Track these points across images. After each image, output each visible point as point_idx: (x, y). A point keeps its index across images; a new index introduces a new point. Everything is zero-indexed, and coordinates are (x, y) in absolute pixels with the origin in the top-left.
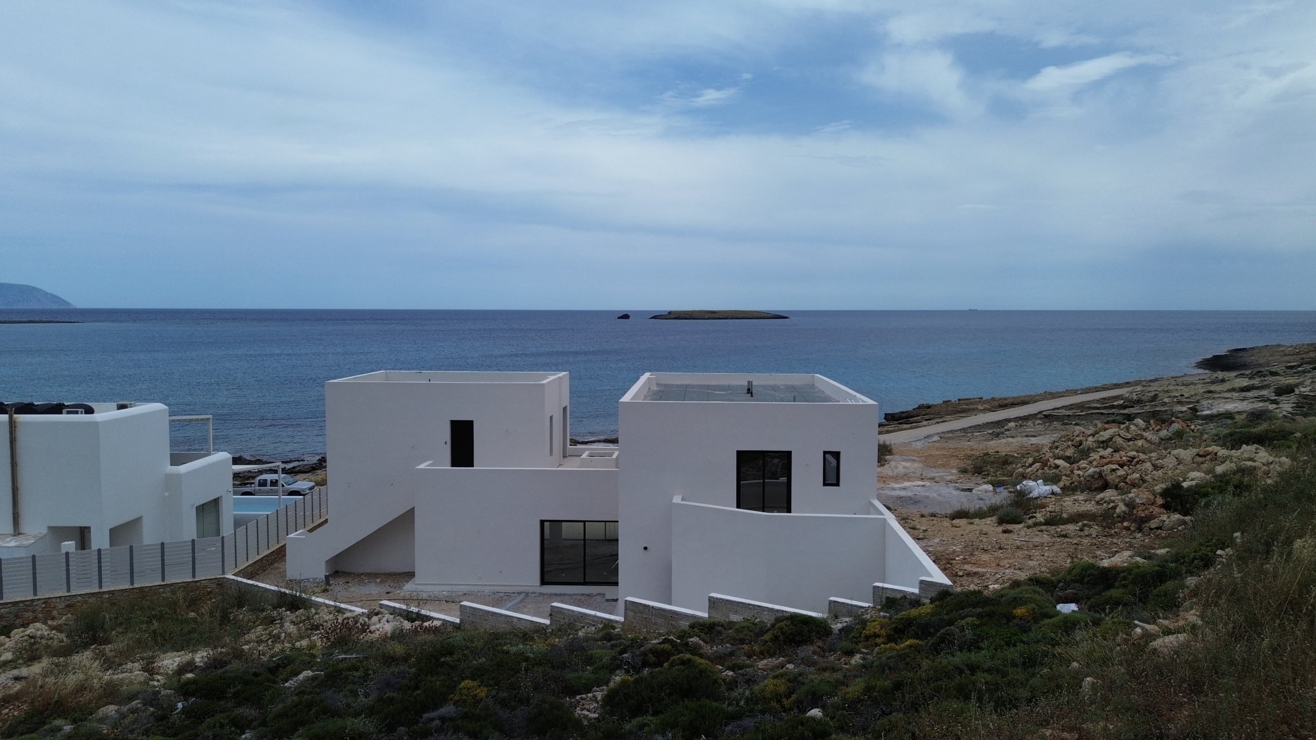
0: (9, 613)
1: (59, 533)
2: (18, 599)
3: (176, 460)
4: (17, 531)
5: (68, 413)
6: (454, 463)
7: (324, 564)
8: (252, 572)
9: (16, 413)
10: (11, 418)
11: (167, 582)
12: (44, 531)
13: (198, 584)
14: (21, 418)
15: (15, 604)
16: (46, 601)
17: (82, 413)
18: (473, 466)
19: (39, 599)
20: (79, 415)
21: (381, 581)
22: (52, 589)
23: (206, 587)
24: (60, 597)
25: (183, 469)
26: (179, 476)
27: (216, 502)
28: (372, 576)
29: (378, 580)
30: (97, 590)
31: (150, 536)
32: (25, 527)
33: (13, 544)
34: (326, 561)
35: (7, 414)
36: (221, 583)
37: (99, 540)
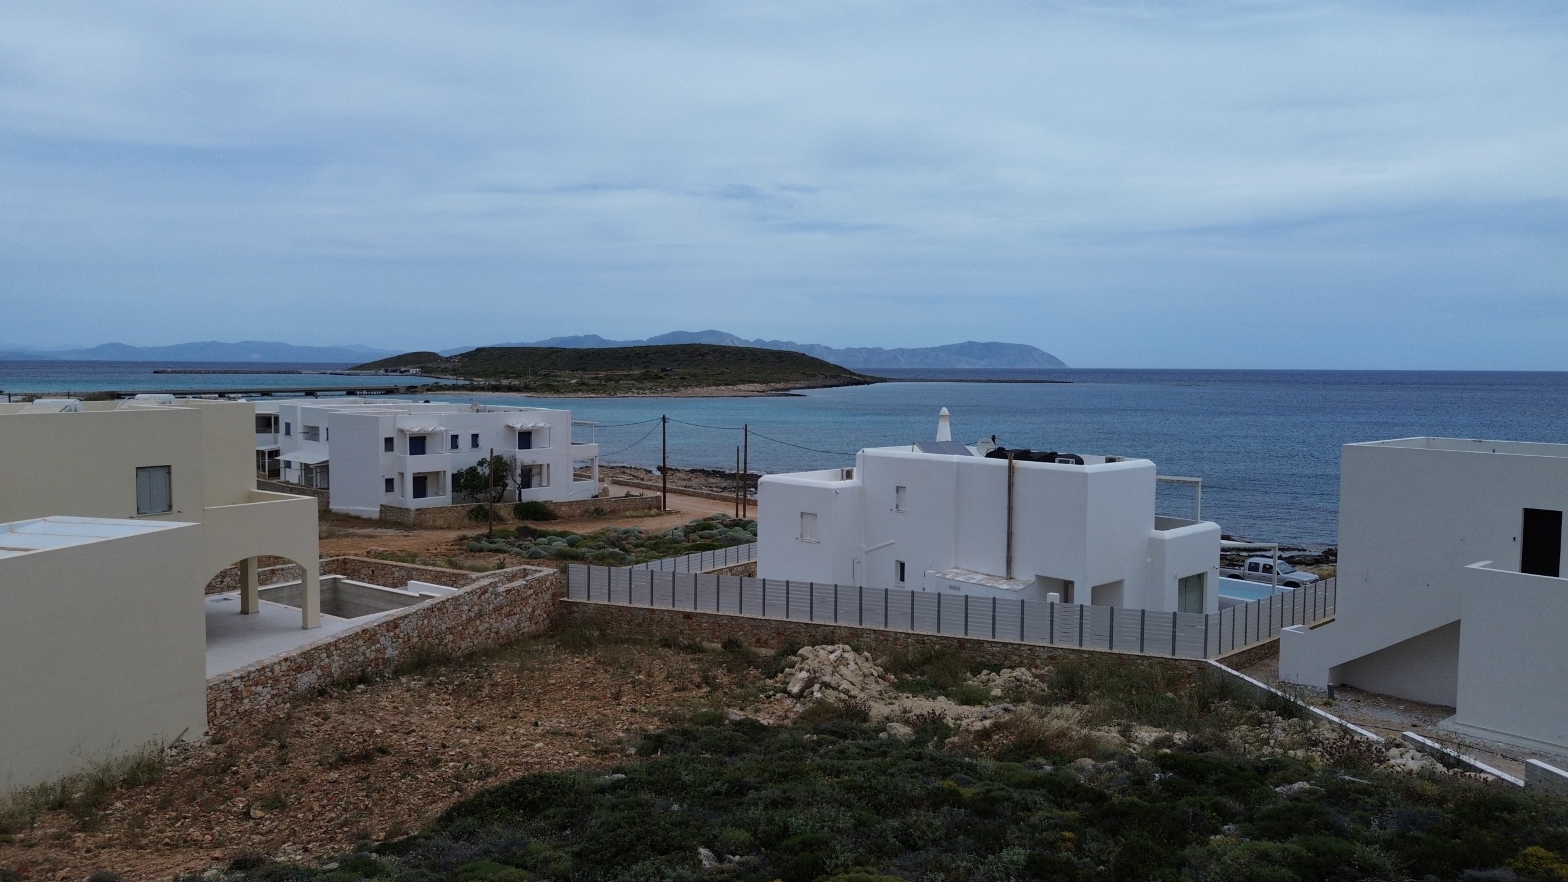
0: (1000, 652)
1: (1046, 583)
2: (1008, 641)
3: (1162, 524)
4: (1009, 577)
5: (1061, 462)
6: (1528, 566)
7: (1327, 672)
8: (1238, 661)
10: (1010, 462)
11: (1146, 653)
12: (1033, 579)
13: (1177, 663)
14: (1020, 464)
15: (1005, 644)
16: (1032, 648)
17: (1072, 463)
18: (1558, 576)
19: (1025, 645)
20: (1070, 465)
21: (1405, 709)
22: (1037, 639)
23: (1186, 668)
24: (1044, 647)
25: (1168, 534)
26: (1163, 542)
27: (1200, 577)
28: (1393, 701)
29: (1402, 707)
30: (1077, 647)
31: (1130, 600)
32: (1017, 572)
33: (1005, 587)
34: (1331, 669)
36: (1202, 667)
37: (1082, 596)
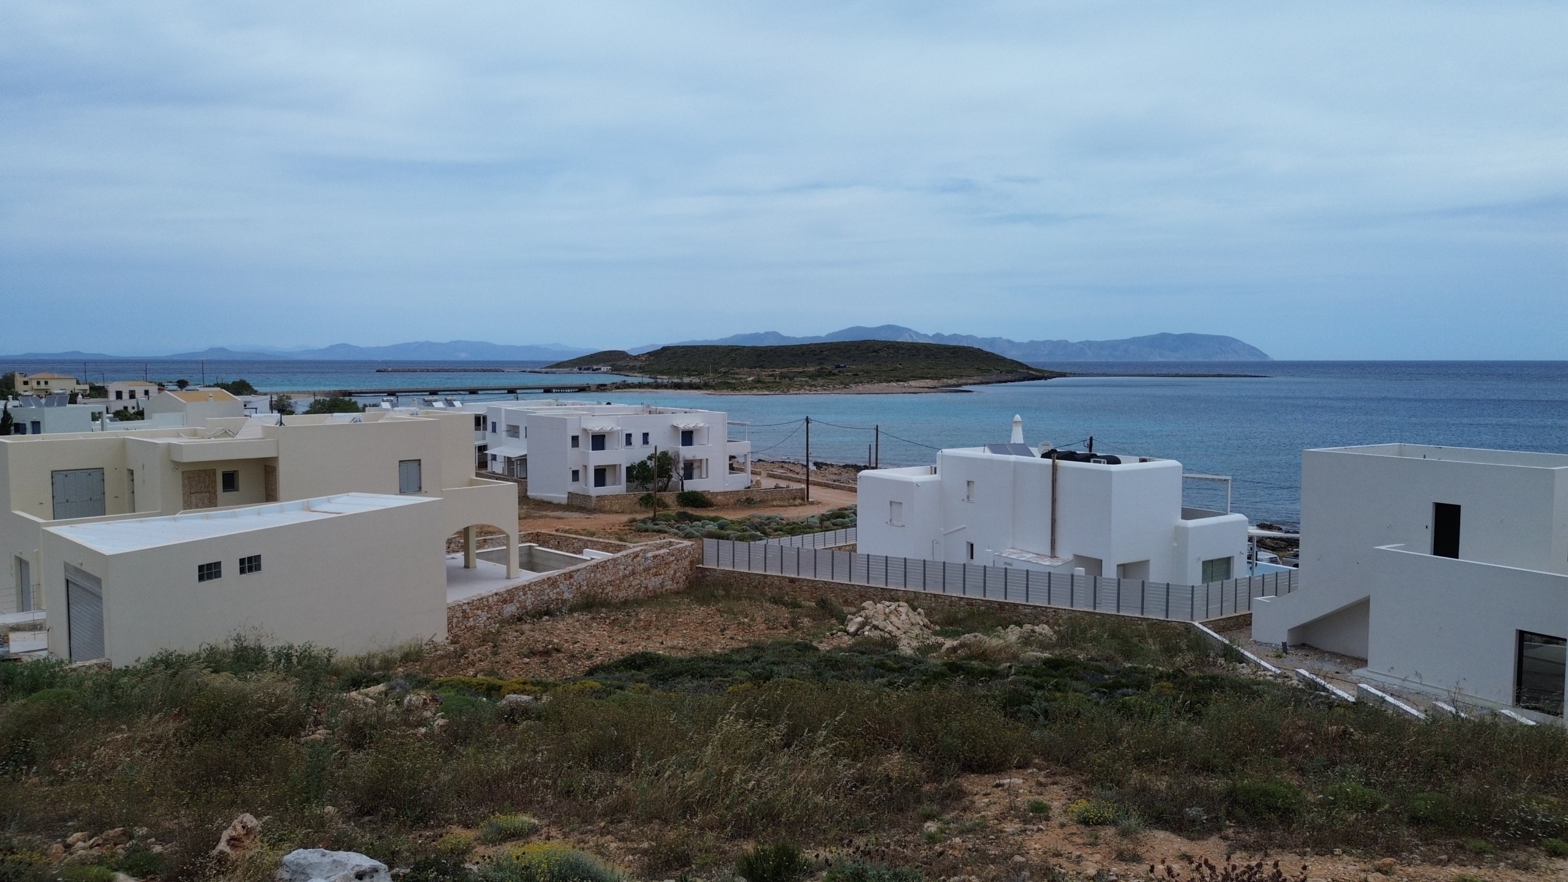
0: (1031, 613)
1: (1080, 560)
2: (1037, 604)
3: (1187, 514)
4: (1053, 555)
5: (1095, 462)
6: (1438, 551)
7: (1287, 632)
8: (1222, 626)
9: (1058, 458)
10: (1054, 461)
11: (1145, 616)
12: (1071, 558)
13: (1169, 624)
14: (1062, 463)
15: (1035, 607)
16: (1056, 610)
17: (1104, 463)
18: (1458, 558)
19: (1050, 608)
20: (1102, 465)
21: (1341, 662)
22: (1061, 603)
23: (1176, 628)
24: (1065, 610)
25: (1191, 523)
26: (1185, 530)
27: (1228, 561)
28: (1334, 655)
29: (1338, 661)
30: (1091, 610)
31: (1156, 576)
32: (1058, 553)
33: (1047, 563)
34: (1289, 630)
35: (1051, 458)
36: (1189, 628)
37: (1110, 572)
